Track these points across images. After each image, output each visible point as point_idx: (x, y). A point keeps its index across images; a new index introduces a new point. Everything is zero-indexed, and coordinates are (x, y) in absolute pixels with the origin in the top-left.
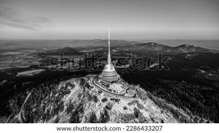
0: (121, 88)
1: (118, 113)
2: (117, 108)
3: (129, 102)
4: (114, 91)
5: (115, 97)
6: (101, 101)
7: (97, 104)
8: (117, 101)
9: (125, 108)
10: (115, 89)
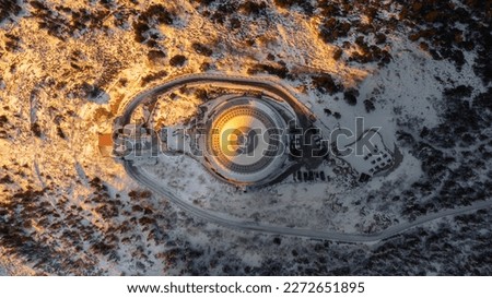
0: (165, 116)
1: (132, 64)
2: (140, 69)
3: (123, 101)
4: (173, 96)
5: (158, 82)
6: (186, 54)
7: (188, 43)
8: (147, 80)
9: (123, 82)
10: (178, 101)
